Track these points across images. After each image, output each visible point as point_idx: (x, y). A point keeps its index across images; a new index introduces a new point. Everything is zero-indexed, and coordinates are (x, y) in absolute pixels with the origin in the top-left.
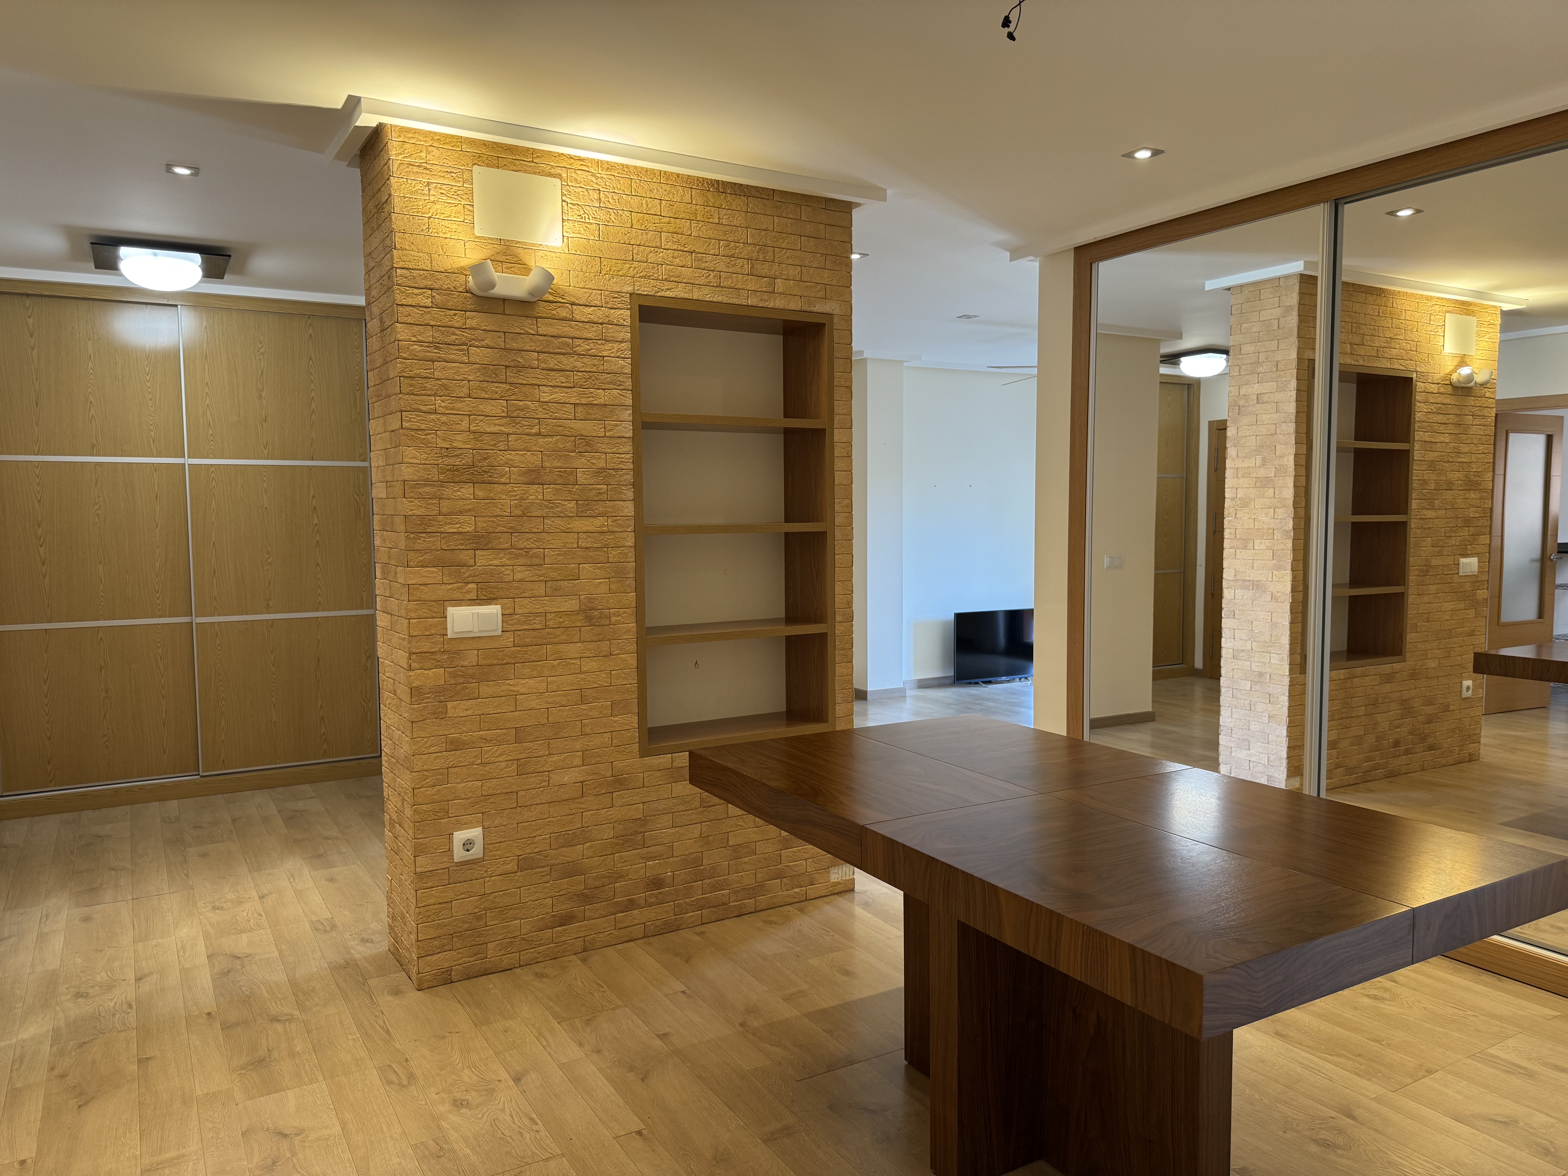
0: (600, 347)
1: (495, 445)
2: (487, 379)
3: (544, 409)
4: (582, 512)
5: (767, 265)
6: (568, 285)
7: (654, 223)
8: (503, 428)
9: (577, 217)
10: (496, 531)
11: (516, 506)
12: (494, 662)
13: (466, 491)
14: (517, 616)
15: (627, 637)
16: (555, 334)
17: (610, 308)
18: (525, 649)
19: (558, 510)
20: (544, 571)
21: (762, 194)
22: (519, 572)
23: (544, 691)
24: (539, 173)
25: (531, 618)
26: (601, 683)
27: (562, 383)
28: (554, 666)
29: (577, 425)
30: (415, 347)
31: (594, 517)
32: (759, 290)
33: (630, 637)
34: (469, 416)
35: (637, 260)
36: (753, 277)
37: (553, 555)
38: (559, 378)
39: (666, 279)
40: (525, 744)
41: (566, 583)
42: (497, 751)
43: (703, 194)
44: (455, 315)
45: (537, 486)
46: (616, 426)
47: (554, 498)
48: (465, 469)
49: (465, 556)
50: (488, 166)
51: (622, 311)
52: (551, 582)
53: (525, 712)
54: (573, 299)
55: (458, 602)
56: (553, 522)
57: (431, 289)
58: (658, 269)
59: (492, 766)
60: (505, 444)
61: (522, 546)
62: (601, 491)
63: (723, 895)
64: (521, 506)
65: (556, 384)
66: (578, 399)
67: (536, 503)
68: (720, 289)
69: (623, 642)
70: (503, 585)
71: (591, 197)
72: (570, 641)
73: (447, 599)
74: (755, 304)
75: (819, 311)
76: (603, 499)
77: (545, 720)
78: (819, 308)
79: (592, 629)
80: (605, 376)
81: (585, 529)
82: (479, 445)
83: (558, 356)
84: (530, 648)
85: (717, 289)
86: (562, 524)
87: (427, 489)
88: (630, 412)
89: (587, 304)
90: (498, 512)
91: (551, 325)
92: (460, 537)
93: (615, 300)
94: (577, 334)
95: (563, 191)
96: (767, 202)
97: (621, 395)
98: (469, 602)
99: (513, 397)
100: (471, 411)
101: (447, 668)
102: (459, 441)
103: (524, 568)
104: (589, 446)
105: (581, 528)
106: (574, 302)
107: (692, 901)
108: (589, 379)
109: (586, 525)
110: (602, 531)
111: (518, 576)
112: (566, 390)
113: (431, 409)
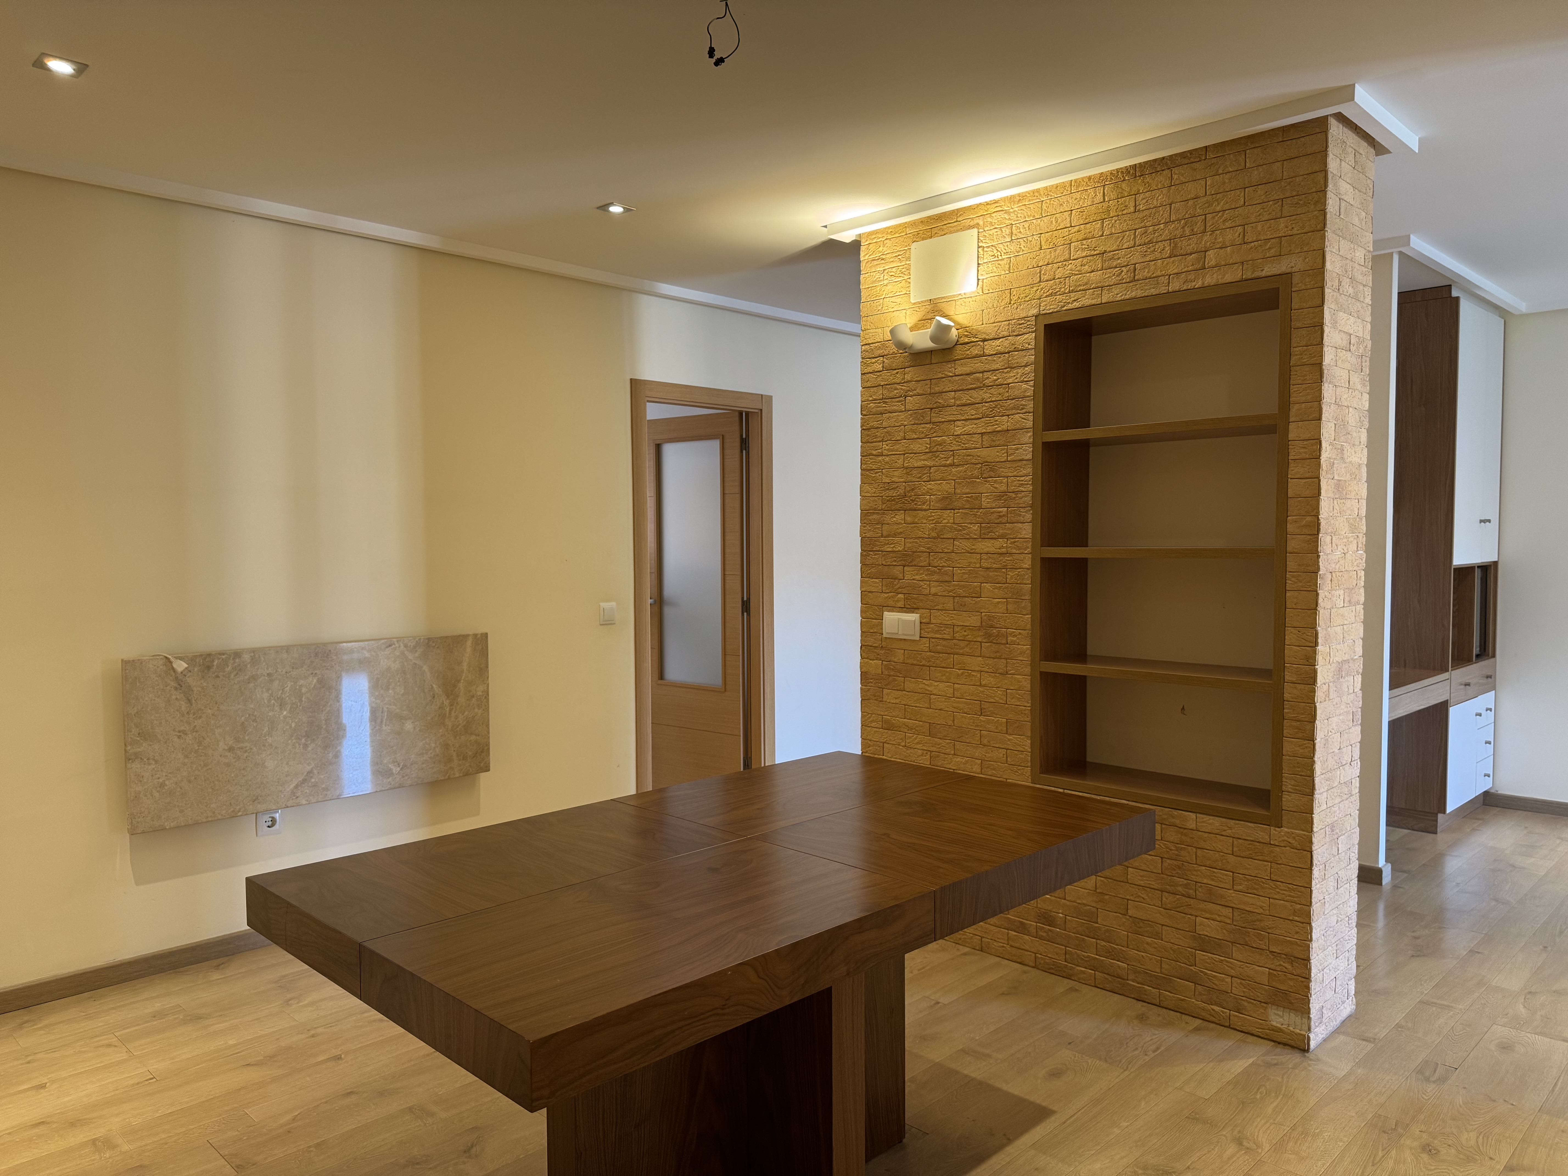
0: (1005, 375)
1: (920, 477)
2: (916, 422)
3: (957, 441)
4: (984, 534)
5: (1194, 239)
6: (981, 323)
7: (1063, 237)
8: (926, 463)
9: (991, 258)
10: (918, 550)
11: (933, 529)
12: (915, 662)
13: (899, 517)
14: (932, 625)
15: (1021, 658)
16: (968, 372)
17: (1016, 336)
18: (937, 655)
19: (964, 532)
20: (952, 588)
21: (1189, 159)
22: (934, 586)
23: (951, 696)
24: (961, 230)
25: (942, 629)
26: (998, 699)
27: (972, 415)
28: (958, 675)
29: (984, 452)
30: (871, 405)
31: (995, 539)
32: (1183, 270)
33: (1024, 659)
34: (904, 454)
35: (1044, 280)
36: (1176, 258)
37: (960, 574)
38: (971, 412)
39: (1072, 290)
40: (936, 740)
41: (969, 600)
42: (916, 739)
43: (1117, 187)
44: (897, 373)
45: (949, 511)
46: (1017, 449)
47: (961, 521)
48: (899, 499)
49: (897, 571)
50: (923, 239)
51: (1026, 336)
52: (958, 598)
53: (937, 711)
54: (984, 336)
55: (892, 608)
56: (961, 543)
57: (883, 356)
58: (1065, 283)
59: (912, 751)
60: (927, 476)
61: (936, 565)
62: (1001, 514)
63: (1119, 967)
64: (936, 529)
65: (967, 417)
66: (984, 428)
67: (947, 526)
68: (1134, 283)
69: (1018, 663)
70: (922, 597)
71: (1004, 234)
72: (972, 654)
73: (885, 605)
74: (1177, 288)
75: (1269, 274)
76: (1003, 522)
77: (951, 722)
78: (1268, 270)
79: (991, 645)
80: (1009, 402)
81: (986, 550)
82: (909, 478)
83: (970, 391)
84: (941, 655)
85: (1131, 284)
86: (967, 545)
87: (875, 516)
88: (1030, 434)
89: (996, 337)
90: (920, 534)
91: (965, 364)
92: (894, 555)
93: (1021, 326)
94: (987, 367)
95: (980, 238)
96: (1197, 165)
97: (1023, 418)
98: (899, 609)
99: (934, 435)
100: (905, 451)
101: (884, 661)
102: (897, 476)
103: (938, 584)
104: (993, 471)
105: (983, 549)
106: (985, 339)
107: (1083, 956)
108: (995, 407)
109: (988, 547)
110: (1001, 552)
111: (933, 590)
112: (976, 421)
113: (879, 452)
